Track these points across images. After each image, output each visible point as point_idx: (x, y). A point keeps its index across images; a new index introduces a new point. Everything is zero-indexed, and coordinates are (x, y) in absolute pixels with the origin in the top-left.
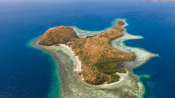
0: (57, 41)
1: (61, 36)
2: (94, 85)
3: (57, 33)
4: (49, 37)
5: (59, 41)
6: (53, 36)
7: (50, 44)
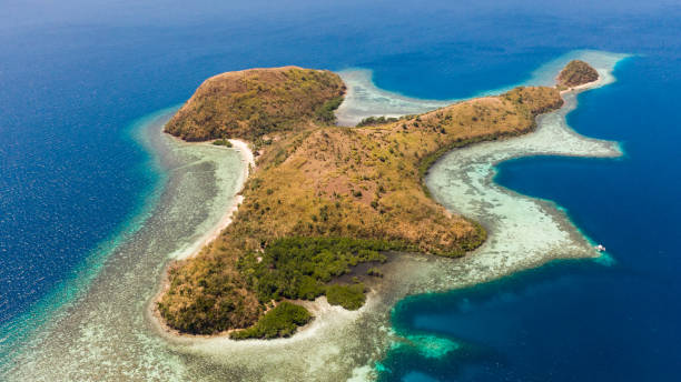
0: (226, 125)
1: (253, 108)
2: (177, 332)
3: (241, 95)
4: (202, 107)
5: (237, 127)
6: (218, 106)
7: (197, 136)
